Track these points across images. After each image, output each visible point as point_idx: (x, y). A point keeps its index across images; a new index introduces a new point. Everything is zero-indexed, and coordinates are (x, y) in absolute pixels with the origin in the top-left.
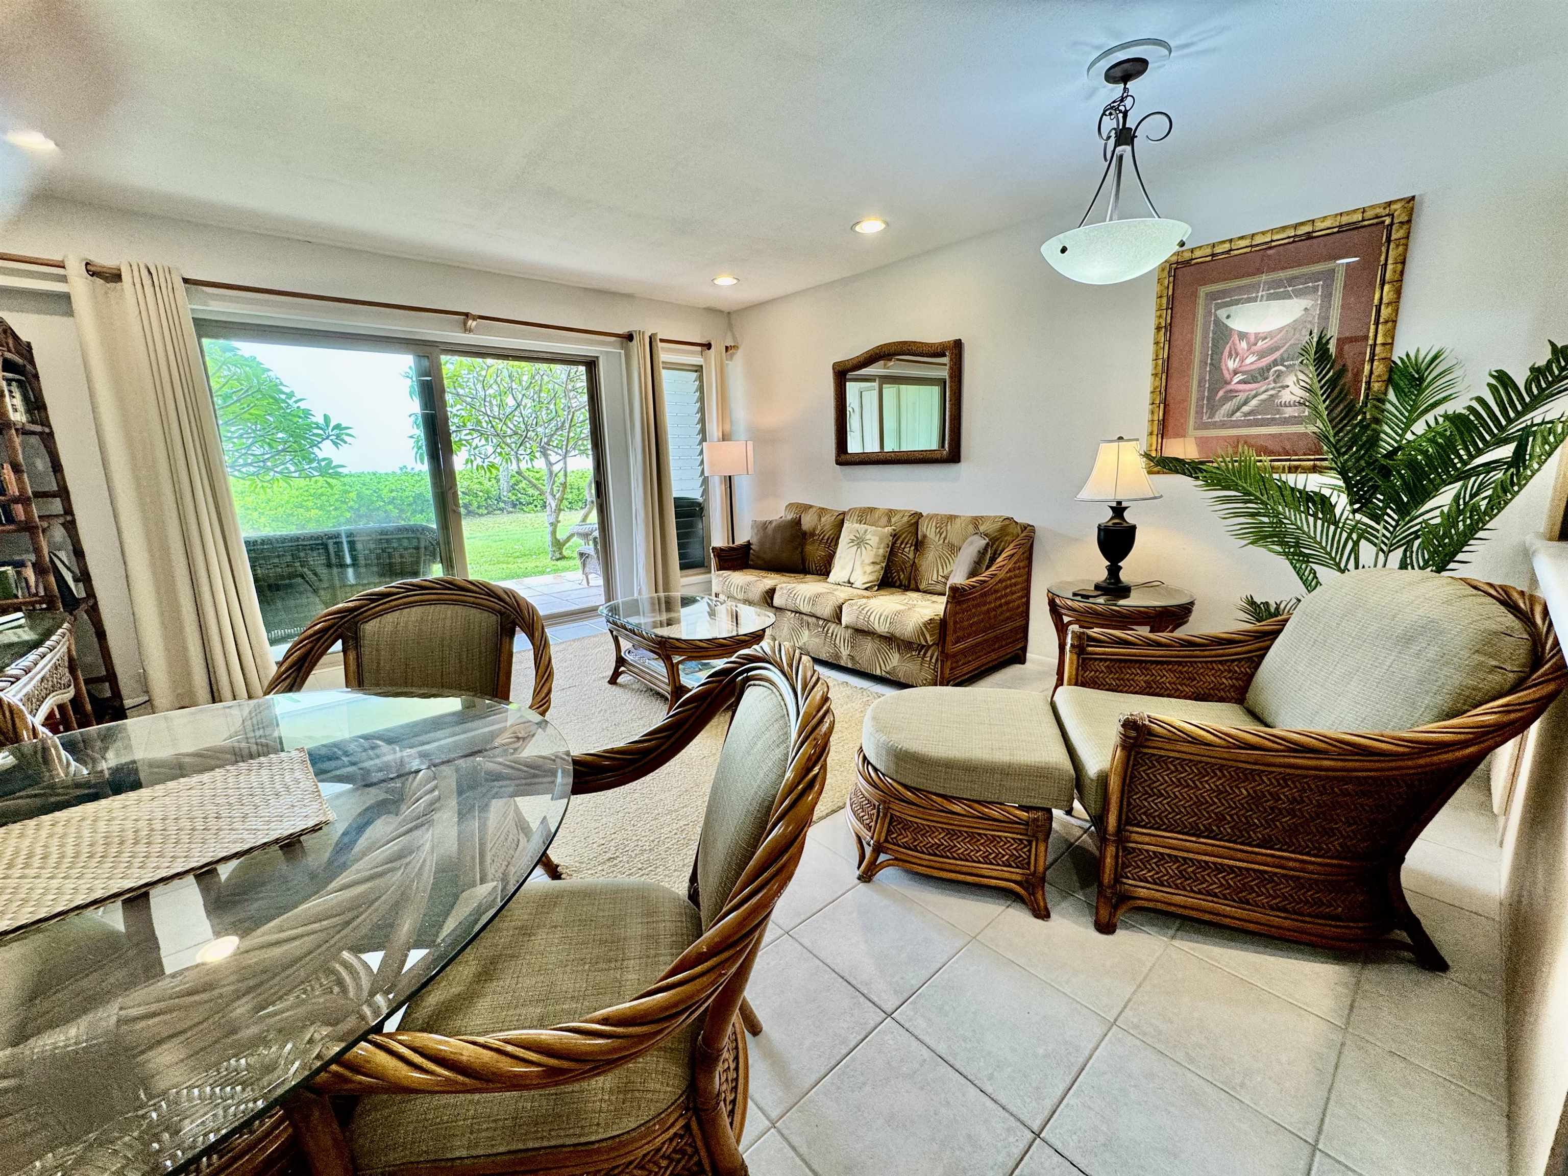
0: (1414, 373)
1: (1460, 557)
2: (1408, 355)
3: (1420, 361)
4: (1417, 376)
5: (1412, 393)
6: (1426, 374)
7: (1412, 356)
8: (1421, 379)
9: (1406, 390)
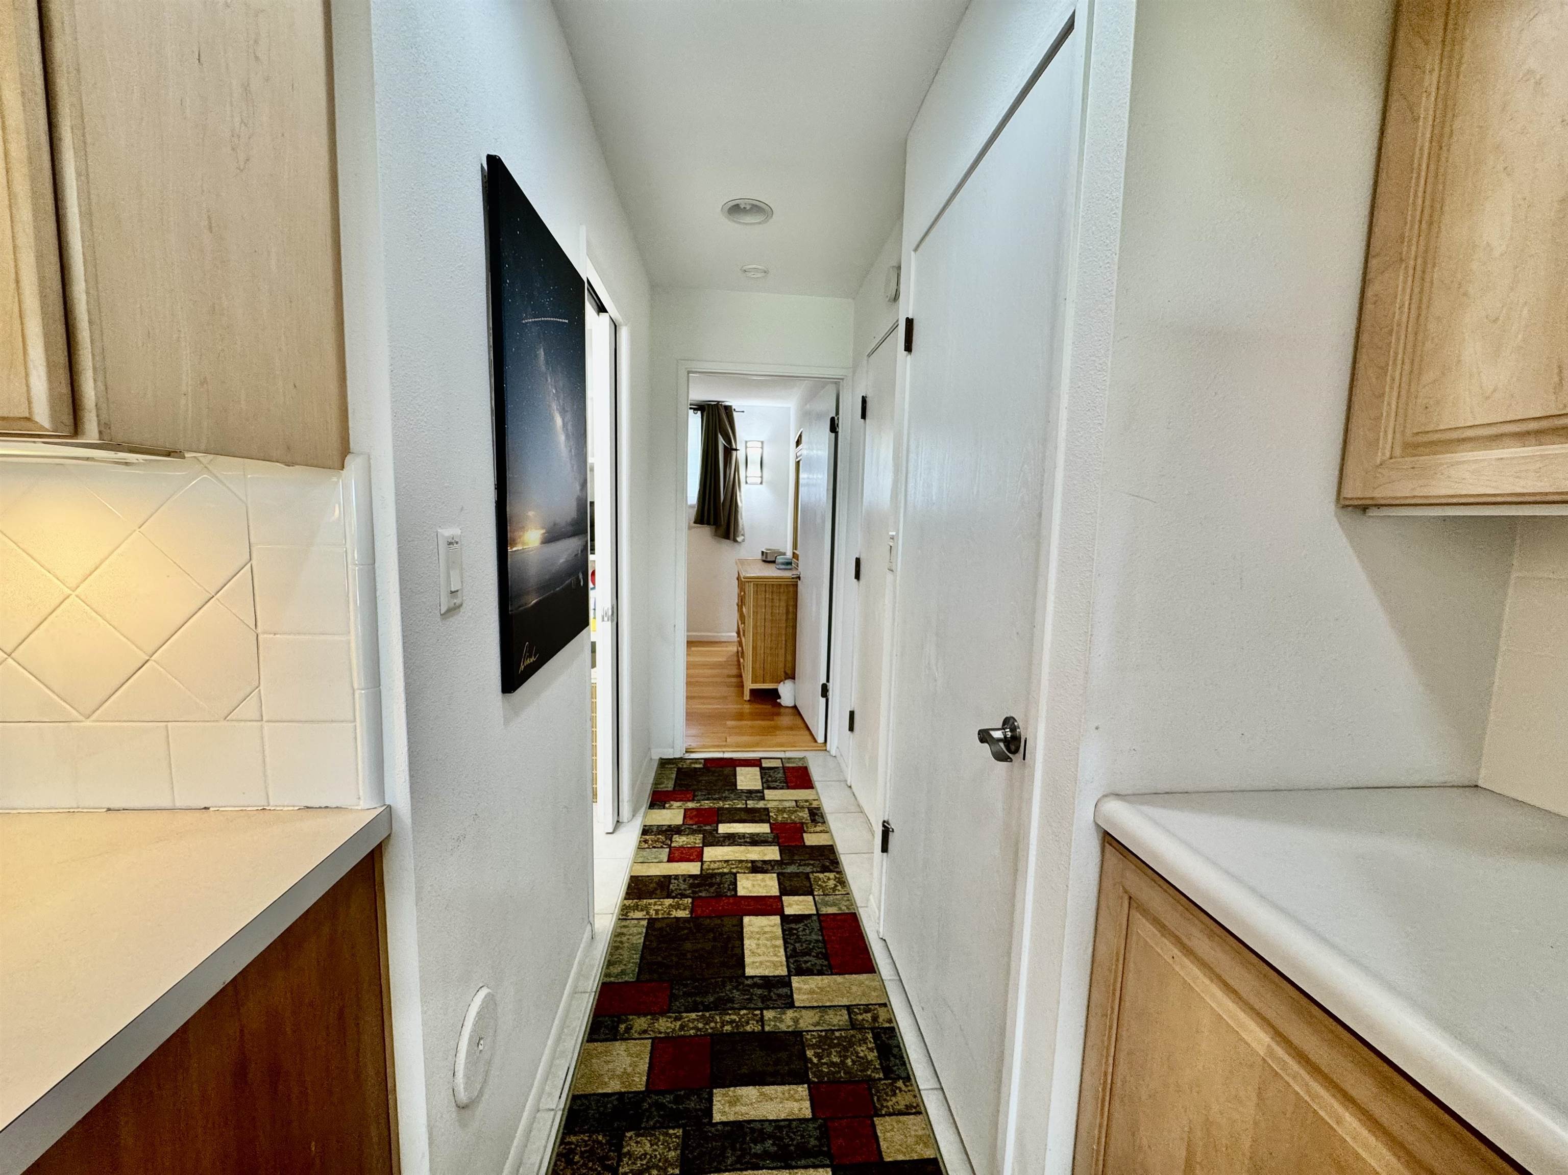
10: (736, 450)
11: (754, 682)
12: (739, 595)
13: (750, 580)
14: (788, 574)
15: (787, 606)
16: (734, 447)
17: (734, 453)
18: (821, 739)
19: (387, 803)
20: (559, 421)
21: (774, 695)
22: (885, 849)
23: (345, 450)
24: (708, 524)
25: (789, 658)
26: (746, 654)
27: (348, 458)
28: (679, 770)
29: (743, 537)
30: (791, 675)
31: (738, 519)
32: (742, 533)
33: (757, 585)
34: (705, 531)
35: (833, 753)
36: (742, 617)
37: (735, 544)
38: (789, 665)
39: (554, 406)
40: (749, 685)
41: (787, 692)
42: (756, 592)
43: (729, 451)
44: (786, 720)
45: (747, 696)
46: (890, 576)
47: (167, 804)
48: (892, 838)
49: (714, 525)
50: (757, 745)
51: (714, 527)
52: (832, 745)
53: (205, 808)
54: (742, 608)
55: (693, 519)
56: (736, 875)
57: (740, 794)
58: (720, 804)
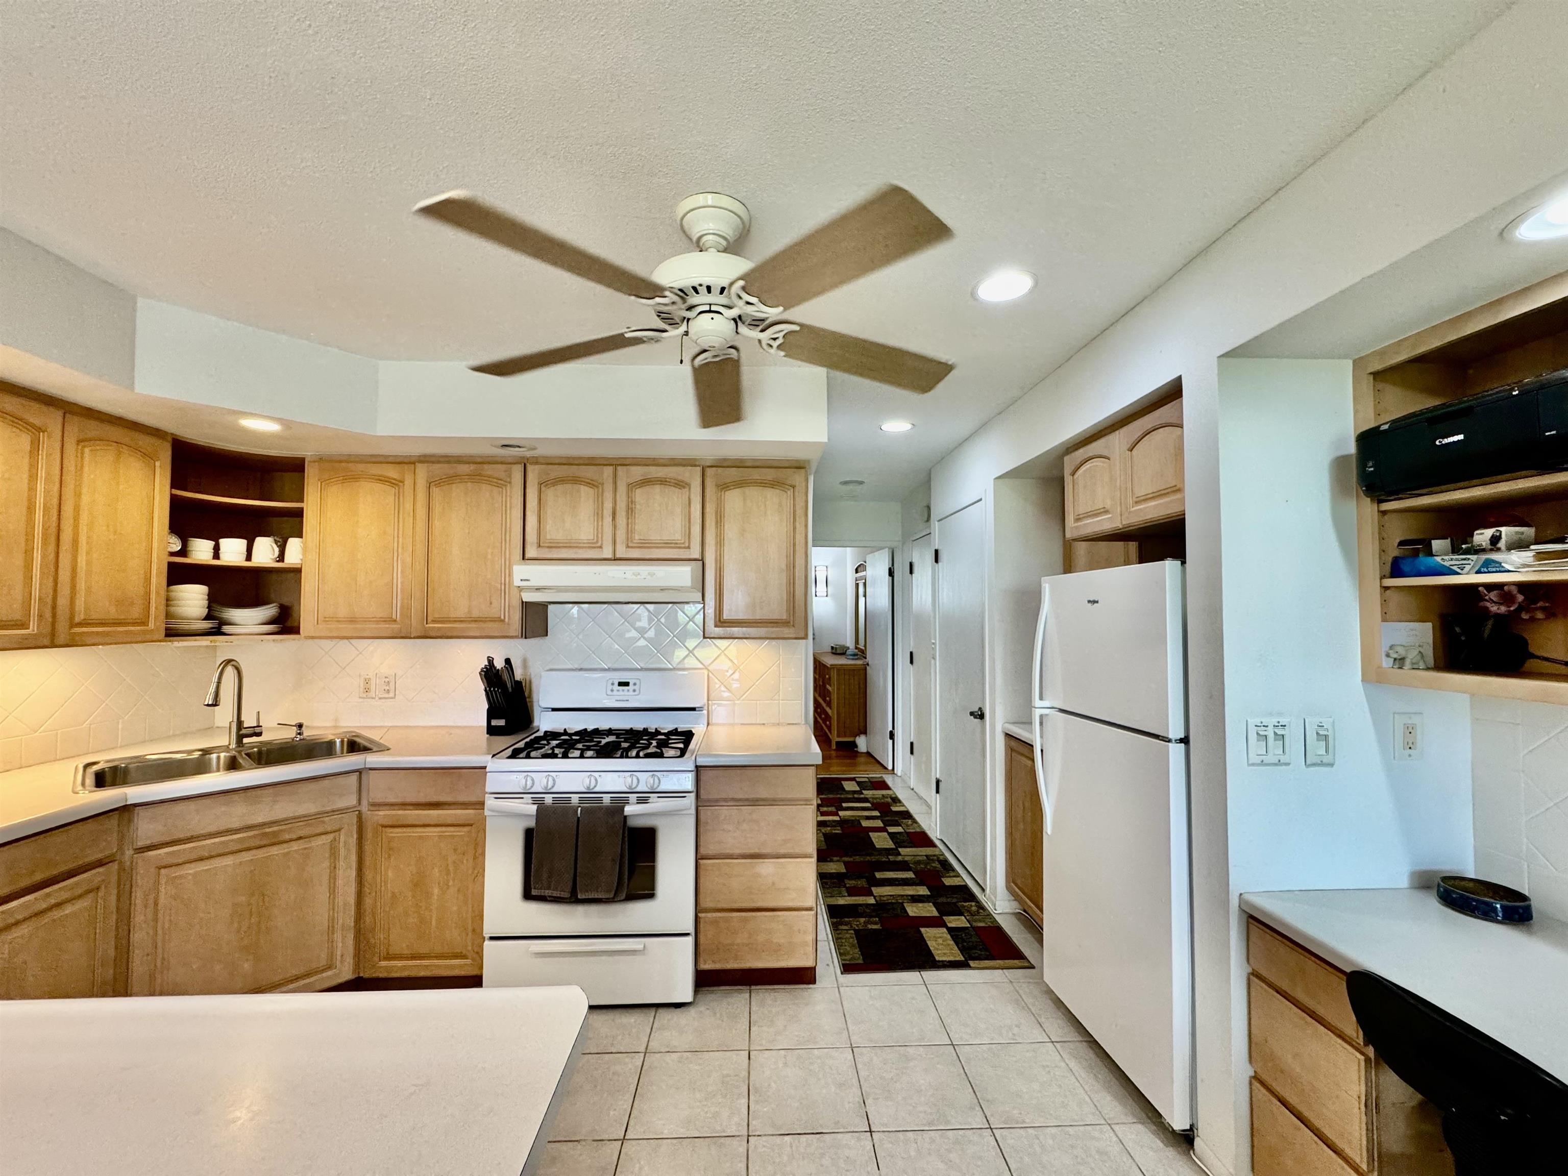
11: (838, 736)
13: (834, 666)
14: (859, 662)
15: (859, 684)
18: (890, 767)
21: (854, 745)
22: (938, 792)
25: (861, 720)
26: (832, 718)
30: (864, 731)
33: (838, 670)
35: (899, 774)
38: (862, 724)
40: (835, 738)
41: (862, 743)
42: (838, 675)
44: (862, 759)
45: (834, 747)
46: (933, 661)
48: (941, 785)
50: (850, 771)
52: (899, 770)
56: (859, 820)
57: (848, 792)
58: (839, 796)
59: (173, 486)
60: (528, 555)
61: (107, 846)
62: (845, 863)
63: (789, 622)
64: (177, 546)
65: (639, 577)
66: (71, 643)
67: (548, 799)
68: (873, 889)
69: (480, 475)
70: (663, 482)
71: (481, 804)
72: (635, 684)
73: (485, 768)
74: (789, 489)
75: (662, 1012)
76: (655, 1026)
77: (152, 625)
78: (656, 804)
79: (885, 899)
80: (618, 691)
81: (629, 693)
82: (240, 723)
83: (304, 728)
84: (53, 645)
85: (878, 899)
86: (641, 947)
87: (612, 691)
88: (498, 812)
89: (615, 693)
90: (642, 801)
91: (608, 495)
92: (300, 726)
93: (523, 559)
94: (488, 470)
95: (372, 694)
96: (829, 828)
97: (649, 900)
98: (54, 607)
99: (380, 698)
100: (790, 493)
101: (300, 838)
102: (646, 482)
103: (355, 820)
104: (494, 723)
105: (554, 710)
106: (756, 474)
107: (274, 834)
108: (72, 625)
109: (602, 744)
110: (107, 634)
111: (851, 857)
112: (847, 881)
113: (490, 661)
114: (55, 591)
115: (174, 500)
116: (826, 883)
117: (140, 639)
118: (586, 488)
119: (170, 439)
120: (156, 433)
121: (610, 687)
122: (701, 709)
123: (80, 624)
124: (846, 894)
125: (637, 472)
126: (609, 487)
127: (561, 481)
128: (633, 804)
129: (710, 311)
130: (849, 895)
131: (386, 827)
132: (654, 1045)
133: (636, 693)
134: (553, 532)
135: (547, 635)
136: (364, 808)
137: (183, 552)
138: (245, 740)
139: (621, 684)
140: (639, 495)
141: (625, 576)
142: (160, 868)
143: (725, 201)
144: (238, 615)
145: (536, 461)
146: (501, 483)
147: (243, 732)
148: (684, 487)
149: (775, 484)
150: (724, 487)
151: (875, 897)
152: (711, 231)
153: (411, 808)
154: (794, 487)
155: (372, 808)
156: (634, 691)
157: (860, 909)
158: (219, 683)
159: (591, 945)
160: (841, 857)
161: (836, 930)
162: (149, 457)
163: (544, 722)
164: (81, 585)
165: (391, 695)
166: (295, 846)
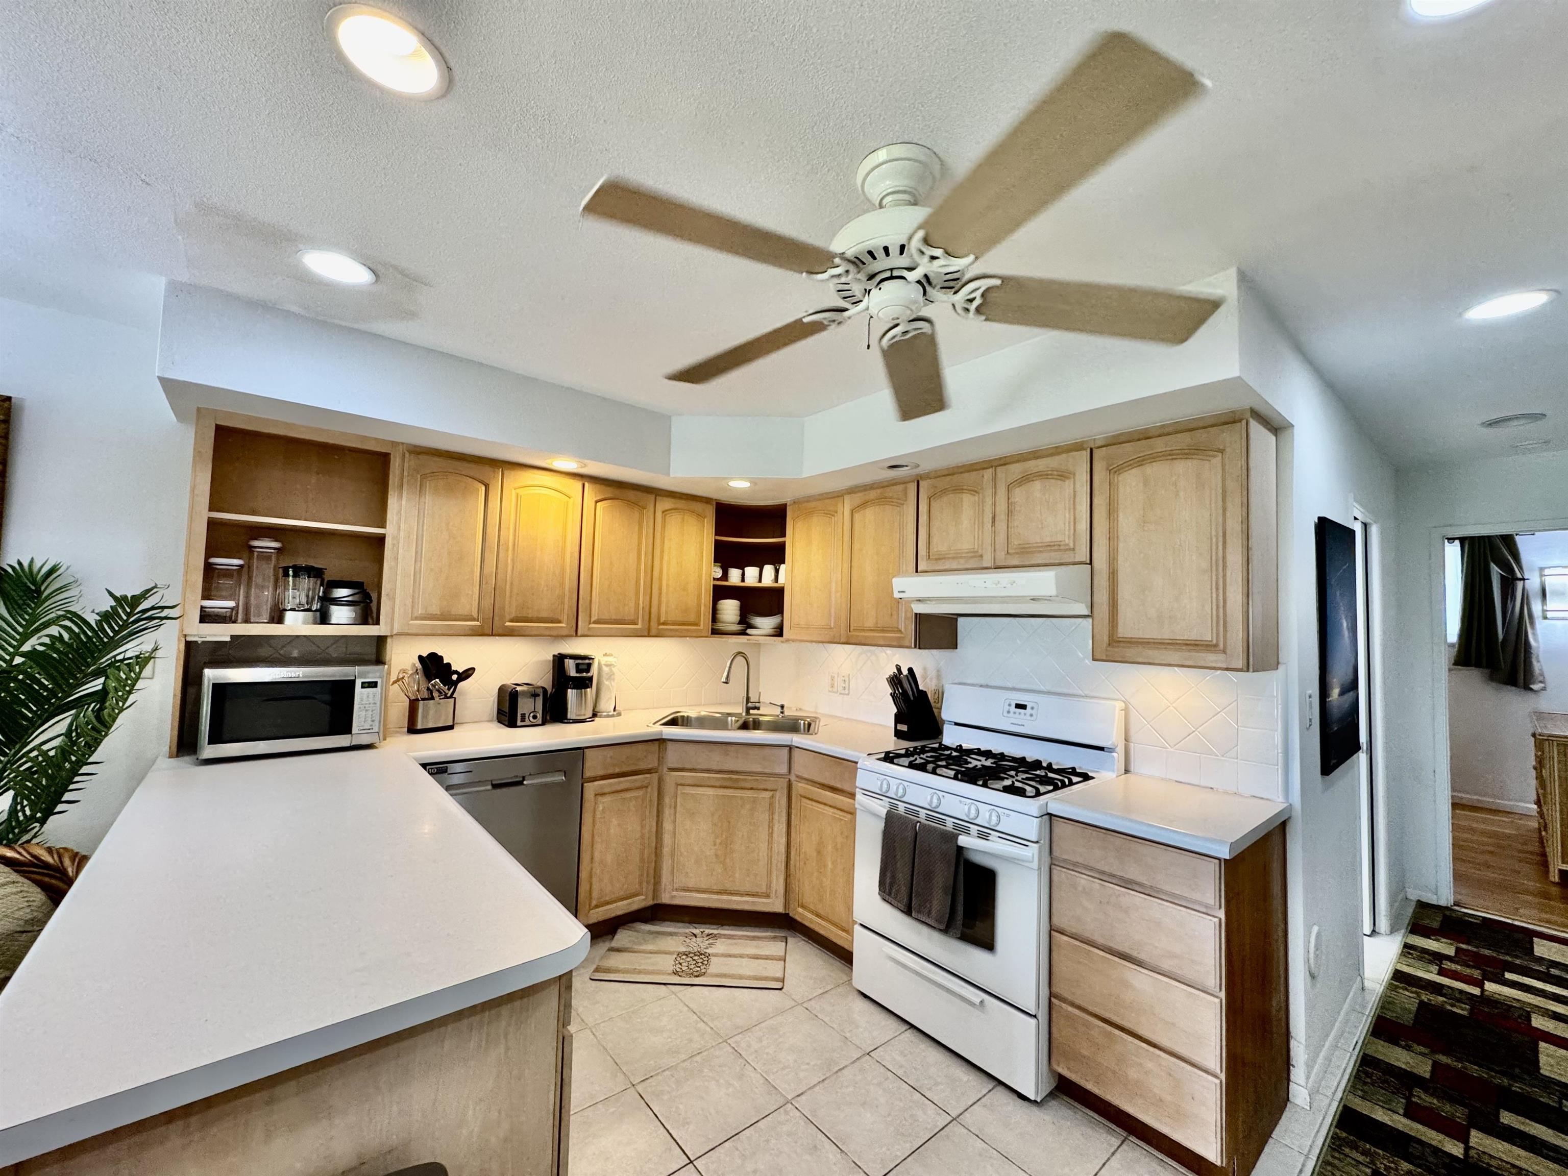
0: (29, 584)
1: (67, 797)
2: (20, 563)
3: (35, 569)
4: (33, 588)
5: (29, 606)
6: (43, 588)
7: (26, 564)
8: (39, 592)
9: (21, 602)
10: (1523, 579)
12: (1536, 756)
13: (1551, 738)
16: (1519, 575)
17: (1520, 585)
19: (1290, 801)
20: (1345, 624)
23: (1278, 663)
24: (1478, 665)
26: (1550, 826)
27: (1279, 666)
28: (1445, 916)
29: (1542, 685)
31: (1531, 663)
32: (1541, 678)
34: (1473, 676)
36: (1541, 781)
37: (1530, 694)
39: (1343, 617)
40: (1558, 865)
42: (1560, 753)
43: (1510, 582)
45: (1554, 877)
47: (1197, 783)
49: (1487, 667)
51: (1487, 671)
53: (1211, 788)
54: (1541, 771)
55: (1453, 661)
56: (1529, 1014)
57: (1540, 960)
58: (1509, 958)
59: (716, 535)
60: (919, 569)
61: (651, 762)
62: (1436, 1065)
63: (1216, 646)
64: (719, 573)
65: (999, 585)
66: (657, 636)
67: (901, 807)
68: (1473, 1133)
69: (886, 498)
70: (1043, 475)
71: (852, 796)
72: (1032, 708)
73: (857, 763)
74: (1214, 456)
75: (1000, 1092)
76: (983, 1100)
77: (702, 627)
78: (995, 845)
79: (1493, 1162)
80: (1015, 713)
81: (1025, 717)
82: (748, 699)
83: (785, 709)
84: (649, 636)
85: (1472, 1153)
86: (977, 1001)
87: (1009, 712)
88: (864, 807)
89: (1011, 714)
90: (983, 836)
91: (989, 501)
92: (782, 707)
93: (917, 571)
94: (890, 492)
95: (835, 690)
96: (1441, 999)
97: (987, 951)
98: (650, 613)
99: (840, 694)
100: (1217, 461)
101: (752, 789)
102: (1026, 479)
103: (785, 785)
104: (900, 727)
105: (956, 724)
106: (1160, 445)
107: (737, 780)
108: (659, 624)
109: (970, 766)
110: (677, 630)
111: (1459, 1060)
112: (1417, 1091)
113: (899, 668)
114: (651, 602)
115: (717, 543)
116: (1368, 1075)
117: (694, 635)
118: (969, 495)
119: (715, 504)
120: (706, 500)
121: (1007, 708)
122: (1111, 750)
123: (663, 624)
124: (1401, 1111)
125: (1016, 470)
126: (989, 492)
127: (944, 492)
128: (973, 837)
129: (892, 278)
130: (1406, 1115)
131: (805, 797)
132: (967, 1118)
133: (1032, 718)
134: (939, 546)
135: (957, 648)
136: (793, 778)
137: (725, 577)
138: (752, 711)
139: (1018, 706)
140: (1019, 494)
141: (985, 585)
142: (677, 785)
143: (898, 151)
144: (759, 621)
145: (927, 476)
146: (899, 503)
147: (750, 705)
148: (1068, 478)
149: (1188, 453)
150: (1115, 470)
151: (1467, 1148)
152: (889, 191)
153: (818, 786)
154: (1222, 451)
155: (798, 779)
156: (1031, 715)
157: (1415, 1149)
158: (730, 667)
159: (934, 973)
160: (1434, 1052)
161: (1334, 1149)
162: (700, 516)
163: (951, 737)
164: (664, 599)
165: (847, 692)
166: (749, 794)
